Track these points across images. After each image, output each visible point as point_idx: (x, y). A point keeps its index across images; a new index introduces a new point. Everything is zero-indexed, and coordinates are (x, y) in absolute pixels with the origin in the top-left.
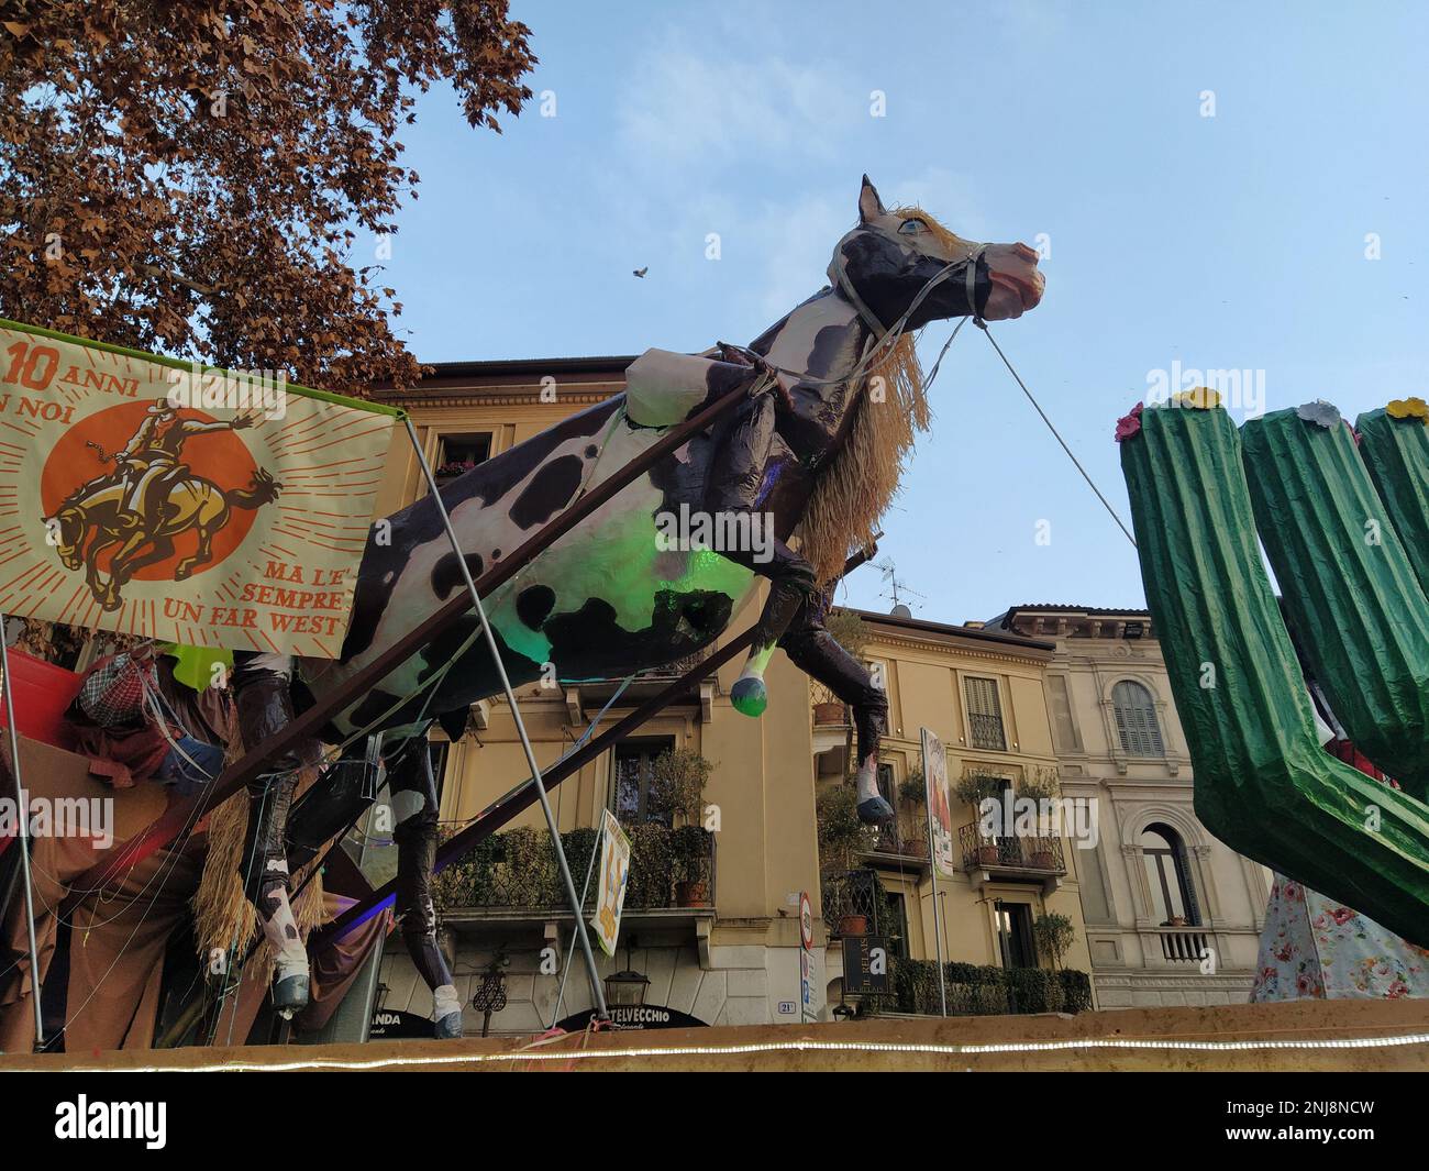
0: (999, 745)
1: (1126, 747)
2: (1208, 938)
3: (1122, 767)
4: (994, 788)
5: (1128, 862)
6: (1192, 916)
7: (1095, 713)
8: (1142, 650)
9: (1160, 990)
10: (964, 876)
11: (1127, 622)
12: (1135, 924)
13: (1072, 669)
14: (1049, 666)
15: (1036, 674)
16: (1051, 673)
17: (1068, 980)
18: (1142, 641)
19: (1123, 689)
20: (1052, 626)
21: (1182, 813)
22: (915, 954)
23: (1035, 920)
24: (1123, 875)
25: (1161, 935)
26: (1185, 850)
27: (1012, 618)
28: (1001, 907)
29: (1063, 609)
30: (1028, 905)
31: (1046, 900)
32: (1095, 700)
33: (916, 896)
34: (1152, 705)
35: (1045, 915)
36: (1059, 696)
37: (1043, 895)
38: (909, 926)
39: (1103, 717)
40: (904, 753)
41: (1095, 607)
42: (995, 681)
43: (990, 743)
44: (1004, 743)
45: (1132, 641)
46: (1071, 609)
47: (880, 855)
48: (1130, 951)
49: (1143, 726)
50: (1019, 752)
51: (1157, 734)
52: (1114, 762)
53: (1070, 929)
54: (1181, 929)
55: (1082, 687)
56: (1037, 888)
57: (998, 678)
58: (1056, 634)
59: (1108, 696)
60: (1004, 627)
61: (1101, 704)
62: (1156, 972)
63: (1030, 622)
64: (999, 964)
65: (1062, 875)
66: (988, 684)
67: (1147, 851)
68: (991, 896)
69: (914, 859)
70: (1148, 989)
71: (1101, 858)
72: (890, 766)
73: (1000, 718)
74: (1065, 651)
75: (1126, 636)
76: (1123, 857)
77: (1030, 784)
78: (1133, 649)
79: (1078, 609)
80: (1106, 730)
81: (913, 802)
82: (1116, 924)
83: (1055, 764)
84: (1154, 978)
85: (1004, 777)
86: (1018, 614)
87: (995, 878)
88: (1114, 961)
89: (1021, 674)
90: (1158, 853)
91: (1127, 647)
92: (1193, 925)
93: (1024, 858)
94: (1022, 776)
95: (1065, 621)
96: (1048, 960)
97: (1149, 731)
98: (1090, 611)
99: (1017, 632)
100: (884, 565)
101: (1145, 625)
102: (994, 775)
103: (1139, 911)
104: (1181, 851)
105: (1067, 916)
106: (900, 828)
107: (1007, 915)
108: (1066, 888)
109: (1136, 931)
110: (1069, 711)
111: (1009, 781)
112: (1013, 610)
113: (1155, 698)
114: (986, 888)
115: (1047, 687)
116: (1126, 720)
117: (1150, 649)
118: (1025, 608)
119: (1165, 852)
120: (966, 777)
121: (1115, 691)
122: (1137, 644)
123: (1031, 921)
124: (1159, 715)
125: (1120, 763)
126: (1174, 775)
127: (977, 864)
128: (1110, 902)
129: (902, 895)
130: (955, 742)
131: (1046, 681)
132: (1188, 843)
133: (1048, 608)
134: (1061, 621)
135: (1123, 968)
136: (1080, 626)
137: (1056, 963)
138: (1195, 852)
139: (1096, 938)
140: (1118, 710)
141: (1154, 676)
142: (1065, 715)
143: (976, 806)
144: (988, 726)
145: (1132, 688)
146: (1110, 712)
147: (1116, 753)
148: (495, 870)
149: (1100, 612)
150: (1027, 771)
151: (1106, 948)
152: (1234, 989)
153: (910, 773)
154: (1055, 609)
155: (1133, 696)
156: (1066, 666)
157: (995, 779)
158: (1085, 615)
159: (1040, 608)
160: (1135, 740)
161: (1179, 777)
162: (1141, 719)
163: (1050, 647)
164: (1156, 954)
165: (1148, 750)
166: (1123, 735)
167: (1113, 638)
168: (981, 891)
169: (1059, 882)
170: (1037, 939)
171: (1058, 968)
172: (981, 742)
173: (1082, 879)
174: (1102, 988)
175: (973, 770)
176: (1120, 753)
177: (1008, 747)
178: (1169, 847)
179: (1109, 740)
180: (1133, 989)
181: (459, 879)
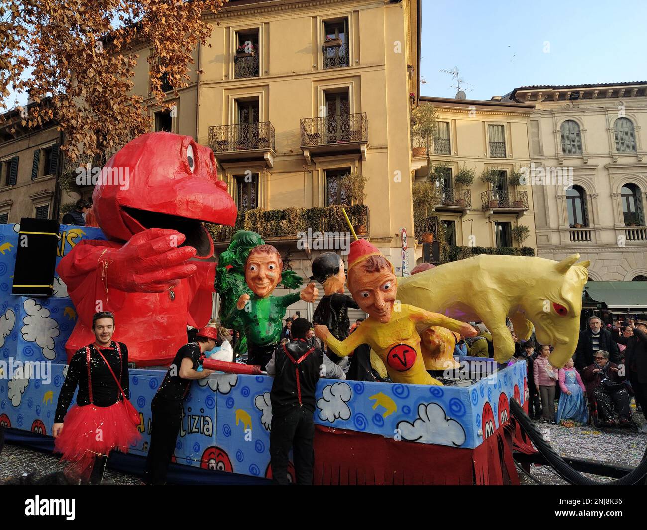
0: (503, 155)
1: (564, 151)
2: (591, 232)
3: (561, 161)
4: (498, 174)
5: (558, 202)
6: (586, 223)
7: (552, 137)
8: (578, 104)
9: (567, 254)
10: (482, 213)
11: (572, 92)
12: (559, 228)
13: (542, 116)
14: (531, 116)
15: (524, 121)
16: (531, 119)
17: (525, 251)
18: (578, 100)
19: (566, 125)
20: (534, 96)
21: (587, 180)
22: (458, 244)
23: (512, 228)
24: (555, 208)
25: (570, 232)
26: (586, 195)
27: (514, 95)
28: (498, 224)
29: (541, 87)
30: (510, 223)
31: (518, 221)
32: (552, 131)
33: (460, 222)
34: (580, 131)
35: (517, 227)
36: (535, 130)
37: (517, 218)
38: (457, 234)
39: (555, 138)
40: (458, 162)
41: (557, 85)
42: (503, 126)
43: (499, 155)
44: (505, 154)
45: (573, 101)
46: (545, 87)
47: (444, 206)
48: (555, 239)
49: (574, 141)
50: (512, 157)
51: (580, 145)
52: (558, 159)
53: (528, 231)
54: (579, 229)
55: (546, 125)
56: (515, 216)
57: (505, 124)
58: (536, 100)
59: (559, 128)
60: (510, 98)
61: (555, 132)
62: (566, 247)
63: (524, 95)
64: (495, 246)
65: (526, 210)
66: (500, 128)
67: (568, 197)
68: (493, 220)
69: (460, 207)
70: (561, 253)
71: (546, 202)
72: (451, 169)
73: (504, 143)
74: (540, 108)
75: (571, 99)
76: (557, 200)
77: (516, 173)
78: (574, 105)
79: (549, 87)
80: (556, 144)
81: (461, 184)
82: (549, 228)
83: (529, 162)
84: (564, 249)
85: (503, 170)
86: (518, 91)
87: (495, 213)
88: (548, 243)
89: (517, 121)
90: (573, 198)
91: (571, 104)
92: (586, 227)
93: (510, 203)
94: (513, 169)
95: (541, 93)
96: (517, 244)
97: (576, 143)
98: (554, 87)
99: (517, 101)
100: (453, 71)
101: (581, 92)
102: (499, 169)
103: (561, 222)
104: (584, 196)
105: (527, 226)
106: (455, 194)
107: (500, 227)
108: (528, 214)
109: (558, 231)
110: (538, 137)
111: (506, 171)
112: (515, 90)
113: (581, 128)
114: (491, 217)
115: (529, 126)
116: (566, 139)
117: (582, 104)
118: (522, 89)
119: (577, 197)
120: (486, 171)
121: (562, 126)
122: (575, 102)
123: (511, 228)
124: (582, 136)
125: (560, 159)
126: (586, 163)
127: (488, 207)
128: (548, 220)
129: (454, 222)
130: (482, 156)
131: (529, 124)
132: (588, 193)
133: (534, 87)
134: (539, 93)
135: (551, 245)
136: (548, 95)
137: (520, 245)
138: (591, 196)
139: (540, 234)
140: (563, 135)
141: (582, 117)
142: (536, 139)
143: (490, 183)
144: (498, 147)
145: (571, 124)
146: (559, 136)
147: (559, 155)
148: (282, 223)
149: (559, 87)
150: (515, 166)
151: (544, 238)
152: (600, 253)
153: (460, 171)
154: (537, 87)
155: (571, 127)
156: (540, 116)
157: (499, 171)
158: (551, 89)
159: (529, 88)
160: (569, 148)
161: (588, 164)
162: (573, 138)
163: (532, 107)
164: (567, 239)
165: (575, 152)
166: (564, 146)
167: (565, 100)
168: (489, 218)
169: (525, 213)
170: (513, 235)
171: (521, 247)
172: (495, 155)
173: (536, 211)
174: (540, 254)
175: (489, 167)
176: (561, 155)
177: (507, 156)
178: (579, 195)
179: (556, 149)
180: (554, 254)
181: (269, 227)
